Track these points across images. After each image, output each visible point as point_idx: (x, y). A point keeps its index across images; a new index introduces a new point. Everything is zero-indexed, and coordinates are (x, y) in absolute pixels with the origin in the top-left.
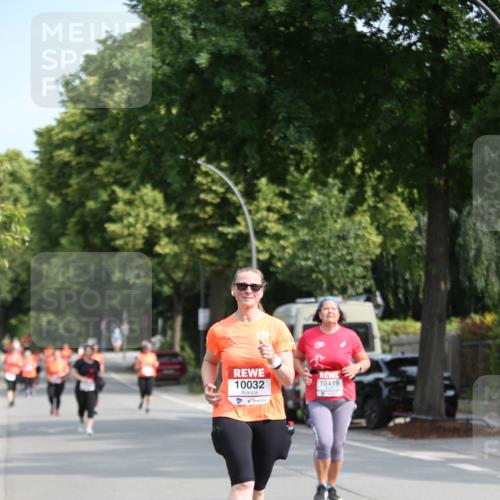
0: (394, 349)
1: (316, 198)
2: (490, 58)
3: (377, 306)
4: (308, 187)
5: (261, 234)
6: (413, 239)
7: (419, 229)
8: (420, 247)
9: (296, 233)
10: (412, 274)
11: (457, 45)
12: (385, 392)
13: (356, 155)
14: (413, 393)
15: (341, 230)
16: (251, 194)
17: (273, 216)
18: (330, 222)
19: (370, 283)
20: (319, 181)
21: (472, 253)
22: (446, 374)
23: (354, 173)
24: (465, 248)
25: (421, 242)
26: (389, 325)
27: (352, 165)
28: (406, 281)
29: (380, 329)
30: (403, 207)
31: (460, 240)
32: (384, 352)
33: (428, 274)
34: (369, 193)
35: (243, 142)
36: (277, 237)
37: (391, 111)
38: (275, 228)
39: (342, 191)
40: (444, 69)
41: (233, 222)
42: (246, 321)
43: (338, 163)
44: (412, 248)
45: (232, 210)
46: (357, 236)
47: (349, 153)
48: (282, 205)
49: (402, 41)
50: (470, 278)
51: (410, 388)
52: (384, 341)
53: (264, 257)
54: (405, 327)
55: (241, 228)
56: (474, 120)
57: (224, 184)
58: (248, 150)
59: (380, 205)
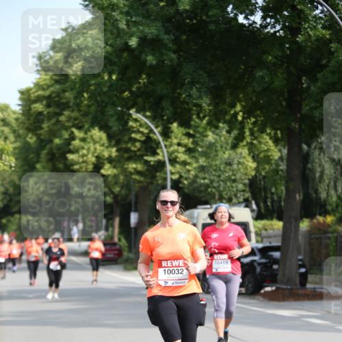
0: (265, 240)
1: (211, 137)
2: (330, 41)
3: (252, 211)
4: (205, 129)
5: (173, 161)
6: (278, 165)
7: (281, 158)
8: (282, 170)
9: (197, 161)
10: (276, 189)
11: (308, 33)
12: (258, 269)
13: (238, 108)
14: (277, 270)
15: (228, 159)
16: (166, 134)
17: (182, 149)
18: (220, 153)
19: (248, 195)
20: (213, 125)
21: (318, 175)
22: (300, 257)
23: (237, 120)
24: (312, 171)
25: (283, 167)
26: (261, 223)
27: (236, 114)
28: (272, 194)
29: (255, 226)
30: (271, 143)
31: (309, 166)
32: (257, 242)
33: (287, 189)
34: (247, 133)
35: (161, 98)
36: (185, 163)
37: (263, 78)
38: (182, 157)
39: (229, 132)
40: (298, 49)
41: (154, 153)
42: (168, 227)
43: (226, 113)
44: (276, 171)
45: (154, 145)
46: (239, 163)
47: (233, 106)
48: (188, 141)
49: (270, 30)
50: (316, 191)
51: (275, 267)
52: (257, 234)
53: (175, 177)
54: (271, 225)
55: (160, 157)
56: (319, 84)
57: (148, 127)
58: (165, 104)
59: (255, 142)
